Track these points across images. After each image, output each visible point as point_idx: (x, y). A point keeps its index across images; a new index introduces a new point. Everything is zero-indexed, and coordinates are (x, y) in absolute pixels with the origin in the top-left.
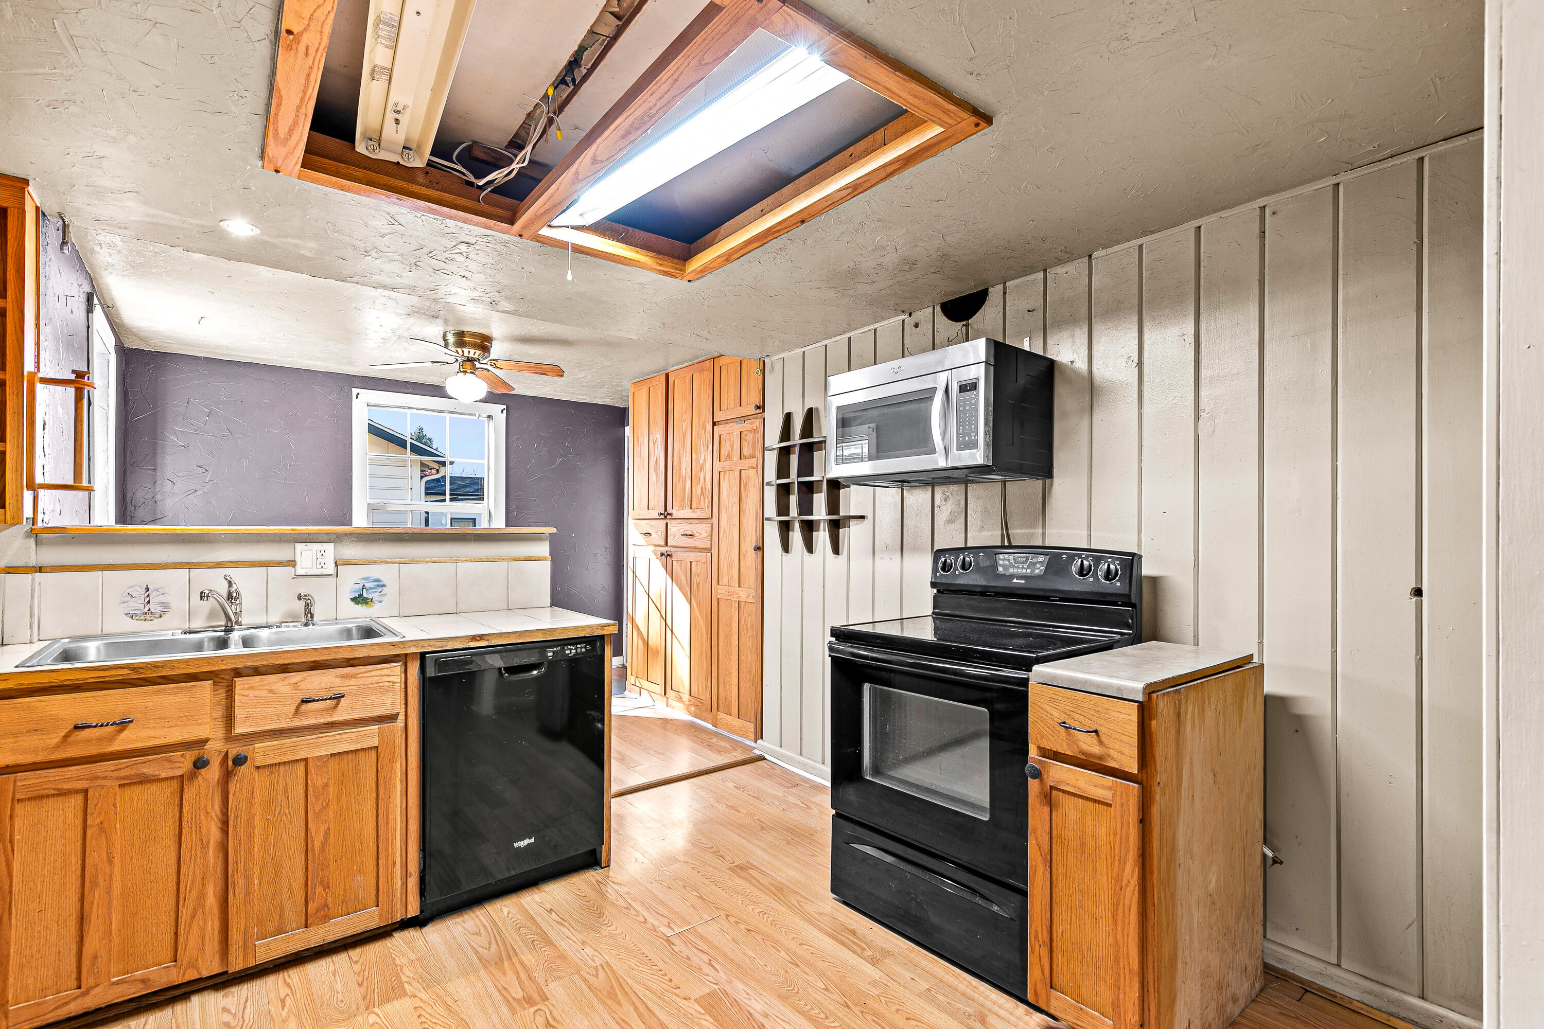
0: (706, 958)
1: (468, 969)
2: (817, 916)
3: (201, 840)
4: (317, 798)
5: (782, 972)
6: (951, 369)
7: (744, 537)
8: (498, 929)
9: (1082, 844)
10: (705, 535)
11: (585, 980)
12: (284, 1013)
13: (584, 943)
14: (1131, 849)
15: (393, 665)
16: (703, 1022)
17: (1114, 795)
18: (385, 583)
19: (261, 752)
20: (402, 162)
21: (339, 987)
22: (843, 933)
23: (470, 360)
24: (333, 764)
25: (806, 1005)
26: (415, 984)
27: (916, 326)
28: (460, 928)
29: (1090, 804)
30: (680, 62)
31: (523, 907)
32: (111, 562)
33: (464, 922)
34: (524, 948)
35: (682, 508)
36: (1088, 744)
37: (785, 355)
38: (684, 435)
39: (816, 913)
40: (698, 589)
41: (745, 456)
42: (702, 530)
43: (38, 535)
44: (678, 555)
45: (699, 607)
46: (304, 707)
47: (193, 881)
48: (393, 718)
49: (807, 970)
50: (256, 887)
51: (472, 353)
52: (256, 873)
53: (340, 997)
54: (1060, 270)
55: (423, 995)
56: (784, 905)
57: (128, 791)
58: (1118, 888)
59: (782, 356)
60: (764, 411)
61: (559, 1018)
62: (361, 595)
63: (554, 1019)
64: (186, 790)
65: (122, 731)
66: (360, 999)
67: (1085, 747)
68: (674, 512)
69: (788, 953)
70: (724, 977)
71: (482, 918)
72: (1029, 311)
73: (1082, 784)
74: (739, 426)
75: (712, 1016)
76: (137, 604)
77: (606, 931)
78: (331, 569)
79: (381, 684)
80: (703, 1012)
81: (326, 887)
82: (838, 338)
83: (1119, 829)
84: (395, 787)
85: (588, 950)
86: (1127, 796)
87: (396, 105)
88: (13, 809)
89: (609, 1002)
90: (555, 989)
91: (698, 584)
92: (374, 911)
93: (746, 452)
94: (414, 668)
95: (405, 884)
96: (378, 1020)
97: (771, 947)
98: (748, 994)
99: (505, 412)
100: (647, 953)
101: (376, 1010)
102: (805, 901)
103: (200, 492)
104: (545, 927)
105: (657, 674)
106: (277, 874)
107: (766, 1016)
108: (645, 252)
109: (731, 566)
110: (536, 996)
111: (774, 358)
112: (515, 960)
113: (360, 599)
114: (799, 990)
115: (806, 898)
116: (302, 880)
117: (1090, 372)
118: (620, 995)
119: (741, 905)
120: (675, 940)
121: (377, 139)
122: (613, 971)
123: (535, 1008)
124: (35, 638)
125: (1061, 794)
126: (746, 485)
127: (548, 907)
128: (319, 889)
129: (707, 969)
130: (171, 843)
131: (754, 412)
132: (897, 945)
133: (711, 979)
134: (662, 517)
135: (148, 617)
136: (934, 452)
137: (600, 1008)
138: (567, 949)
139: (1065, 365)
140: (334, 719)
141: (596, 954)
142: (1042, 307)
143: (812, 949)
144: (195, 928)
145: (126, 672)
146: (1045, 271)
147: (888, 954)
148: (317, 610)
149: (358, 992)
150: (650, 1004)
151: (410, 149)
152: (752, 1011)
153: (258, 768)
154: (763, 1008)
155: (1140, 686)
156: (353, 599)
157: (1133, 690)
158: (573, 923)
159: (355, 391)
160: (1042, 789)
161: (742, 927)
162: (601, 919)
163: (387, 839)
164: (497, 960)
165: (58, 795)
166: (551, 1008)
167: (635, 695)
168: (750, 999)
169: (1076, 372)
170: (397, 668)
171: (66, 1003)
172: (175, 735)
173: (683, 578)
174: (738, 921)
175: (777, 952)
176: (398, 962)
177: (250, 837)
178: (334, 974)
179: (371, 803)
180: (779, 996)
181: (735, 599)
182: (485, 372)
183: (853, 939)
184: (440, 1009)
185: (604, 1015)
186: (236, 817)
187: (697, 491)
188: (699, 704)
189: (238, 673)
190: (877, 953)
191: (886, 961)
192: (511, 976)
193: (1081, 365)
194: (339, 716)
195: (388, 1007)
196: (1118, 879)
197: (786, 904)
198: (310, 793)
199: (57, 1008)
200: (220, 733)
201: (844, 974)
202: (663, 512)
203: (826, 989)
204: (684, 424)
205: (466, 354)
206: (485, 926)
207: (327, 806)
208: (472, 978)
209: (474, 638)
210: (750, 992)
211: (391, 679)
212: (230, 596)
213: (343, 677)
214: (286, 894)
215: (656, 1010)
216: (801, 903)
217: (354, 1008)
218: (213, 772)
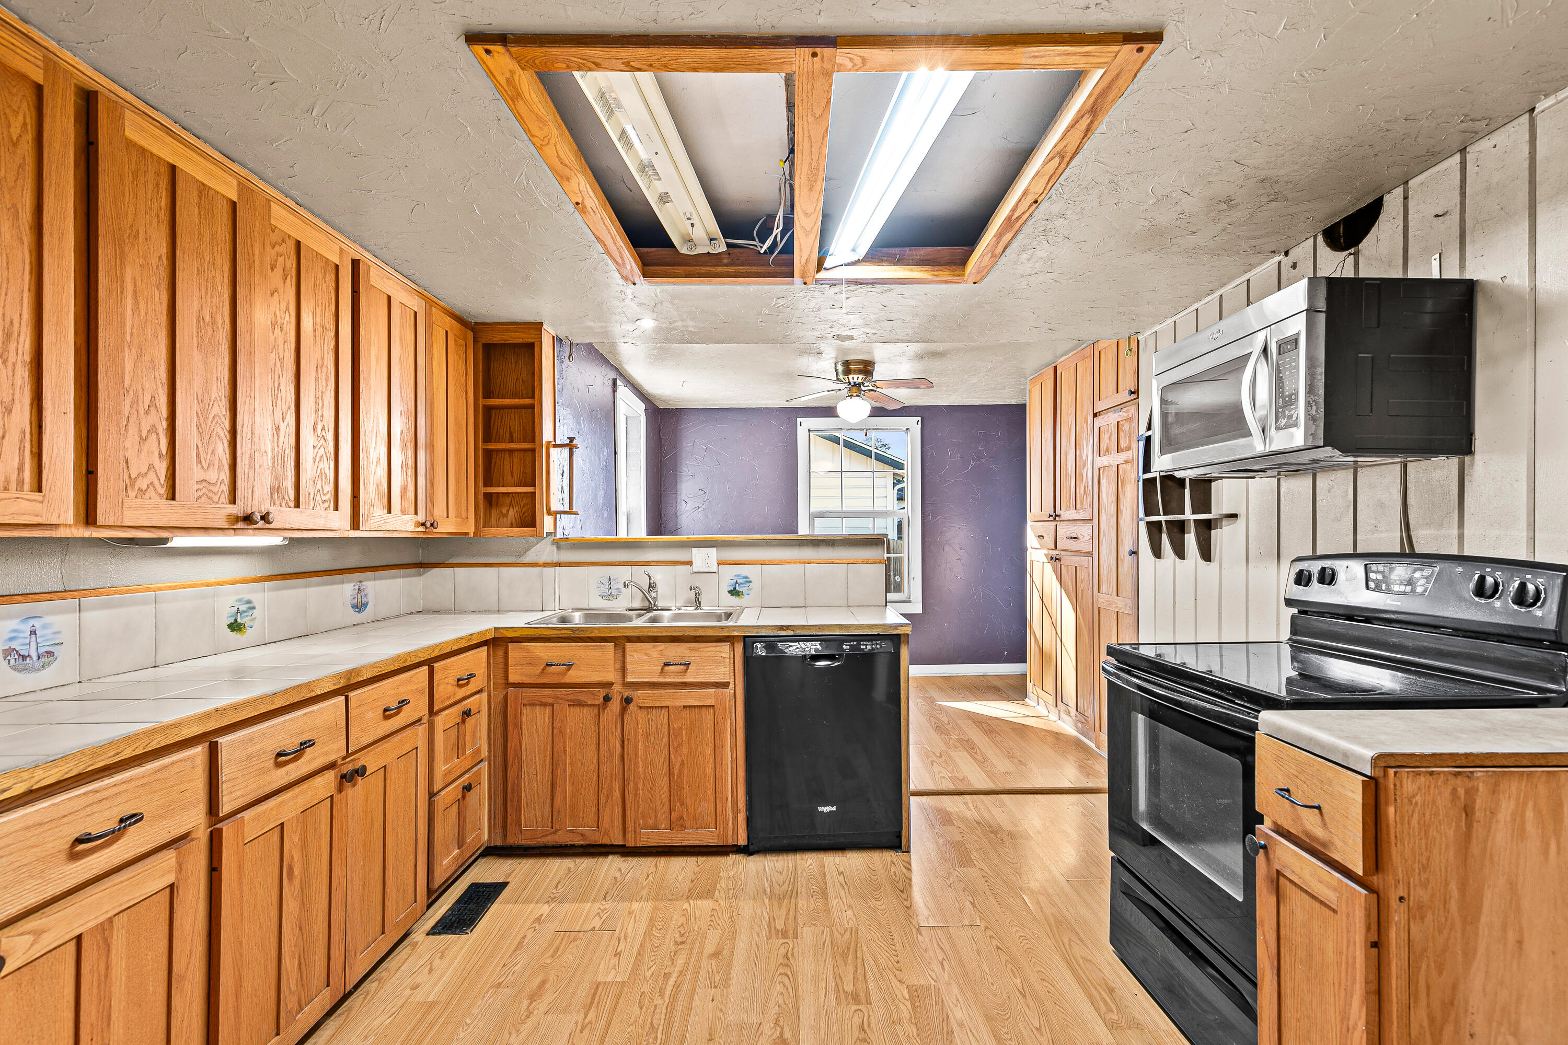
0: (941, 956)
1: (759, 895)
2: (1081, 961)
3: (610, 750)
4: (676, 738)
5: (1005, 996)
6: (1270, 326)
7: (1122, 540)
8: (796, 874)
9: (1310, 956)
10: (1087, 537)
11: (832, 935)
12: (645, 883)
13: (850, 907)
14: (1358, 978)
15: (724, 644)
16: (902, 1006)
17: (1339, 899)
18: (751, 579)
19: (641, 696)
20: (711, 252)
21: (680, 878)
22: (1098, 987)
23: (858, 386)
24: (685, 713)
25: (1007, 1034)
26: (722, 893)
27: (1294, 266)
28: (772, 864)
29: (1317, 905)
30: (801, 123)
31: (823, 864)
32: (592, 560)
33: (777, 861)
34: (804, 895)
35: (1068, 509)
36: (1310, 822)
37: (1157, 328)
38: (1070, 429)
39: (1082, 957)
40: (1082, 596)
41: (1121, 449)
42: (1084, 531)
43: (559, 544)
44: (1067, 559)
45: (1083, 615)
46: (667, 668)
47: (606, 777)
48: (725, 685)
49: (1031, 1004)
50: (641, 791)
51: (856, 378)
52: (640, 781)
53: (677, 885)
54: (1485, 145)
55: (722, 903)
56: (1052, 938)
57: (573, 709)
58: (1345, 1029)
59: (1154, 330)
60: (1138, 397)
61: (796, 954)
62: (735, 589)
63: (792, 954)
64: (601, 715)
65: (569, 670)
66: (687, 891)
67: (1309, 827)
68: (1061, 512)
69: (1024, 982)
70: (947, 978)
71: (790, 862)
72: (1437, 216)
73: (1306, 875)
74: (1116, 415)
75: (913, 1005)
76: (605, 589)
77: (872, 903)
78: (714, 568)
79: (716, 658)
80: (907, 997)
81: (682, 804)
82: (1209, 298)
83: (1345, 949)
84: (726, 739)
85: (850, 913)
86: (1354, 905)
87: (685, 214)
88: (521, 709)
89: (838, 958)
90: (807, 934)
91: (1082, 591)
92: (714, 832)
93: (1123, 444)
94: (739, 648)
95: (735, 818)
96: (688, 909)
97: (1009, 971)
98: (958, 1000)
99: (920, 423)
100: (894, 933)
101: (691, 902)
102: (1079, 942)
103: (701, 509)
104: (829, 884)
105: (1049, 685)
106: (652, 786)
107: (961, 1025)
108: (920, 268)
109: (1109, 572)
110: (790, 933)
111: (1147, 334)
112: (793, 901)
113: (734, 592)
114: (1010, 1018)
115: (1081, 940)
116: (667, 794)
117: (1534, 289)
118: (850, 957)
119: (1007, 923)
120: (924, 931)
121: (689, 240)
122: (857, 937)
123: (785, 941)
124: (557, 608)
125: (1288, 883)
126: (1122, 481)
127: (841, 869)
128: (678, 804)
129: (936, 966)
130: (594, 747)
131: (1129, 398)
132: (1154, 1022)
133: (933, 975)
134: (1052, 518)
135: (610, 598)
136: (1249, 434)
137: (829, 960)
138: (835, 906)
139: (1494, 284)
140: (685, 680)
141: (854, 919)
142: (1458, 206)
143: (1051, 987)
144: (607, 809)
145: (569, 632)
146: (1463, 151)
147: (1136, 1025)
148: (703, 599)
149: (688, 885)
150: (869, 973)
151: (716, 239)
152: (951, 1016)
153: (640, 708)
154: (963, 1018)
155: (1369, 753)
156: (729, 592)
157: (1360, 758)
158: (851, 888)
159: (799, 420)
160: (1269, 872)
161: (995, 942)
162: (875, 893)
163: (722, 779)
164: (781, 896)
165: (541, 705)
166: (796, 945)
167: (1033, 703)
168: (956, 1006)
169: (1510, 292)
170: (726, 647)
171: (547, 835)
172: (595, 678)
173: (1070, 584)
174: (994, 936)
175: (1012, 977)
176: (721, 874)
177: (636, 755)
178: (682, 870)
179: (711, 747)
180: (986, 1015)
181: (1113, 609)
182: (872, 392)
183: (1105, 996)
184: (726, 916)
185: (828, 966)
186: (628, 739)
187: (1081, 490)
188: (1084, 721)
189: (630, 639)
190: (1124, 1020)
191: (1129, 1032)
192: (783, 912)
193: (1519, 280)
194: (688, 679)
195: (699, 902)
196: (1345, 1018)
197: (1055, 939)
198: (671, 732)
199: (543, 836)
200: (619, 680)
201: (1068, 1024)
202: (1052, 513)
203: (1039, 1029)
204: (1070, 418)
205: (851, 380)
206: (788, 869)
207: (681, 744)
208: (758, 903)
209: (782, 628)
210: (960, 999)
211: (723, 655)
212: (650, 586)
213: (691, 649)
214: (658, 803)
215: (870, 980)
216: (1072, 943)
217: (680, 895)
218: (615, 706)
